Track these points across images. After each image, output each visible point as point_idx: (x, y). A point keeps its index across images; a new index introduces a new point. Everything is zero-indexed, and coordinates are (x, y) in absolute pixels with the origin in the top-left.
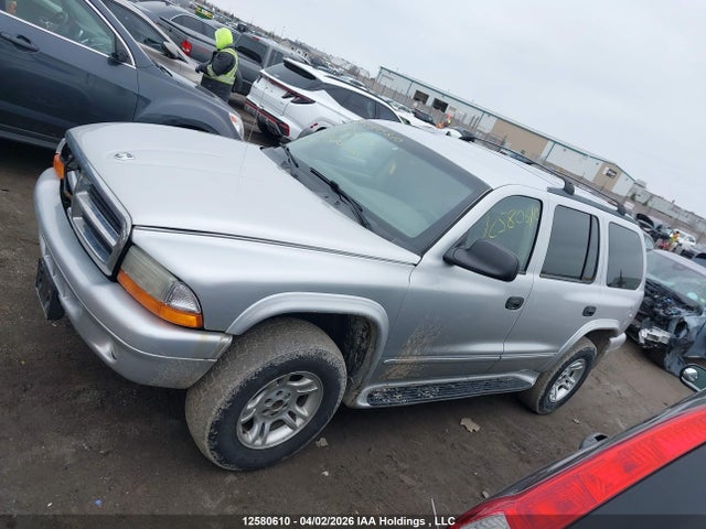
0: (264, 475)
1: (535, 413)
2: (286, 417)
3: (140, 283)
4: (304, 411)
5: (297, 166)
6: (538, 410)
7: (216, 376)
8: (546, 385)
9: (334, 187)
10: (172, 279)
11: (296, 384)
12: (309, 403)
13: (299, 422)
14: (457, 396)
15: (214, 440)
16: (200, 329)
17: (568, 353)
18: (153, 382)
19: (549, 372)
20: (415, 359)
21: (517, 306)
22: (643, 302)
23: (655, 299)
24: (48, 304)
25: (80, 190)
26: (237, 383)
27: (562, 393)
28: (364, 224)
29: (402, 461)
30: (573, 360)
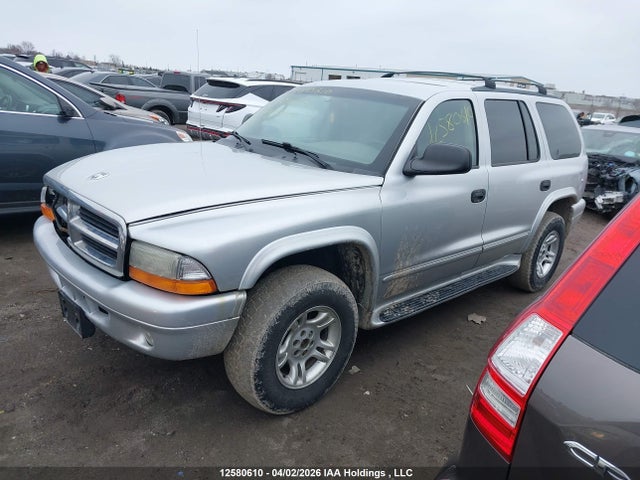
0: (315, 410)
1: (530, 292)
2: (316, 353)
3: (151, 270)
4: (330, 343)
5: (249, 143)
6: (531, 289)
7: (243, 332)
8: (530, 264)
9: (287, 147)
10: (177, 256)
11: (314, 321)
12: (331, 334)
13: (328, 354)
14: (457, 294)
15: (261, 390)
16: (216, 293)
17: (539, 229)
18: (192, 354)
19: (529, 251)
20: (409, 271)
21: (481, 198)
22: (589, 174)
23: (598, 168)
24: (78, 325)
25: (72, 217)
26: (264, 332)
27: (547, 268)
28: (324, 166)
29: (429, 364)
30: (546, 235)
